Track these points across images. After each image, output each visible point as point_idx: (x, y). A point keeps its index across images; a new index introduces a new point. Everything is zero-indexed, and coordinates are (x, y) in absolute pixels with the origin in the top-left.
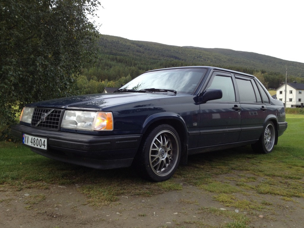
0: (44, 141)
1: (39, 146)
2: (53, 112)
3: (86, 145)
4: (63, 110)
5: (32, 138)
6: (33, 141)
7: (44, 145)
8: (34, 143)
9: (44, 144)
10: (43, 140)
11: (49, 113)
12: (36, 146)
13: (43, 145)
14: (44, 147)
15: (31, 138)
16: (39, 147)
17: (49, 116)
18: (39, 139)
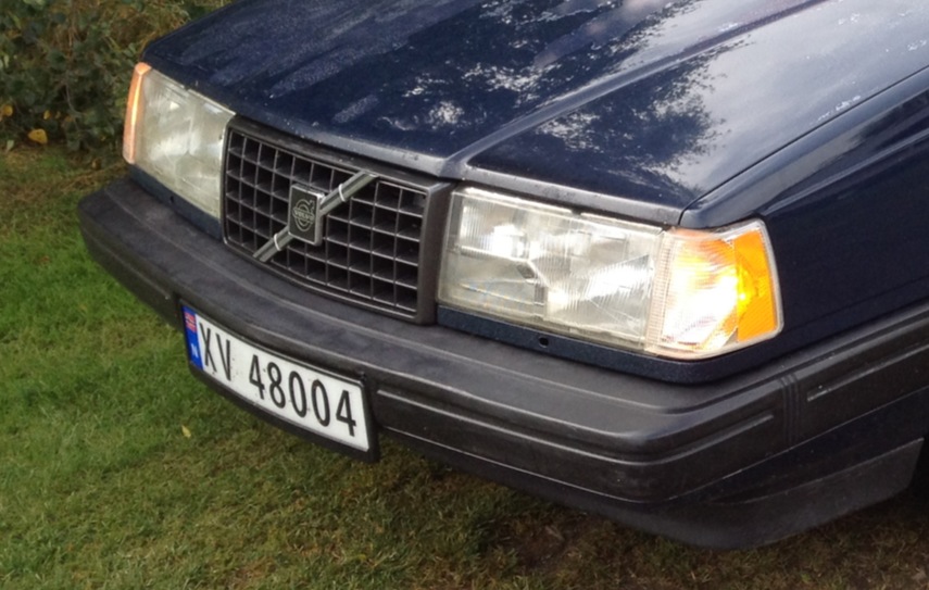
0: (345, 395)
1: (311, 414)
2: (367, 191)
3: (631, 472)
4: (437, 186)
5: (255, 360)
6: (267, 382)
7: (351, 423)
8: (276, 391)
9: (344, 414)
10: (335, 387)
11: (342, 193)
12: (288, 413)
13: (339, 418)
14: (352, 433)
15: (250, 361)
16: (310, 422)
17: (342, 209)
18: (308, 376)
